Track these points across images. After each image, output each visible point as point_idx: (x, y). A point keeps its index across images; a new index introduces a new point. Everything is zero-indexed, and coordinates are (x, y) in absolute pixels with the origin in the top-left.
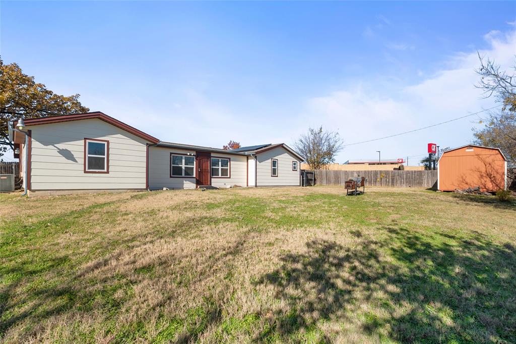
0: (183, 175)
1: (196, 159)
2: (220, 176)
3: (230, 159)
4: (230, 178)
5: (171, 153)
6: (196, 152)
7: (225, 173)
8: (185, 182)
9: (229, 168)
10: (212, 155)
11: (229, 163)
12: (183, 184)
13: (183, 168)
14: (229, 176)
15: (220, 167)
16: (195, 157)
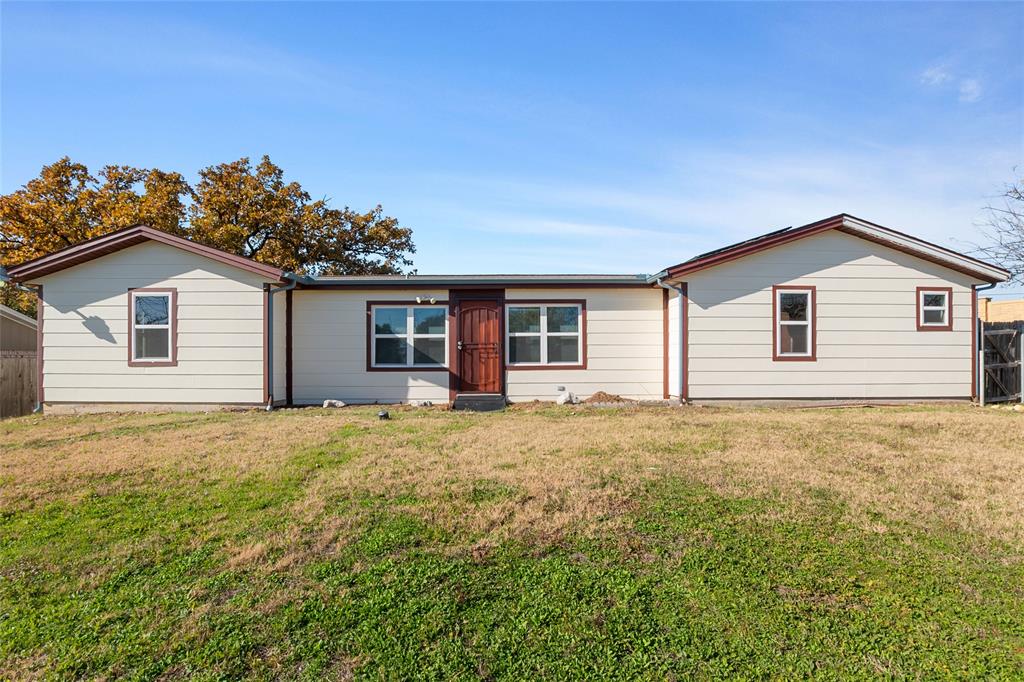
0: (410, 362)
1: (452, 313)
2: (544, 361)
3: (583, 302)
4: (584, 367)
5: (370, 304)
6: (451, 291)
7: (564, 352)
8: (411, 382)
9: (580, 334)
10: (510, 294)
11: (580, 318)
12: (406, 388)
13: (411, 342)
14: (580, 363)
15: (544, 334)
16: (446, 308)
